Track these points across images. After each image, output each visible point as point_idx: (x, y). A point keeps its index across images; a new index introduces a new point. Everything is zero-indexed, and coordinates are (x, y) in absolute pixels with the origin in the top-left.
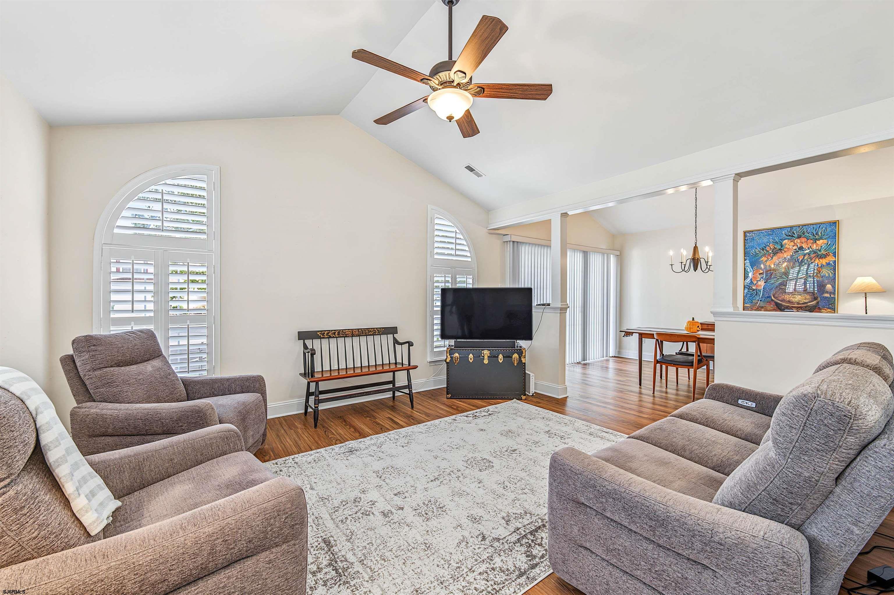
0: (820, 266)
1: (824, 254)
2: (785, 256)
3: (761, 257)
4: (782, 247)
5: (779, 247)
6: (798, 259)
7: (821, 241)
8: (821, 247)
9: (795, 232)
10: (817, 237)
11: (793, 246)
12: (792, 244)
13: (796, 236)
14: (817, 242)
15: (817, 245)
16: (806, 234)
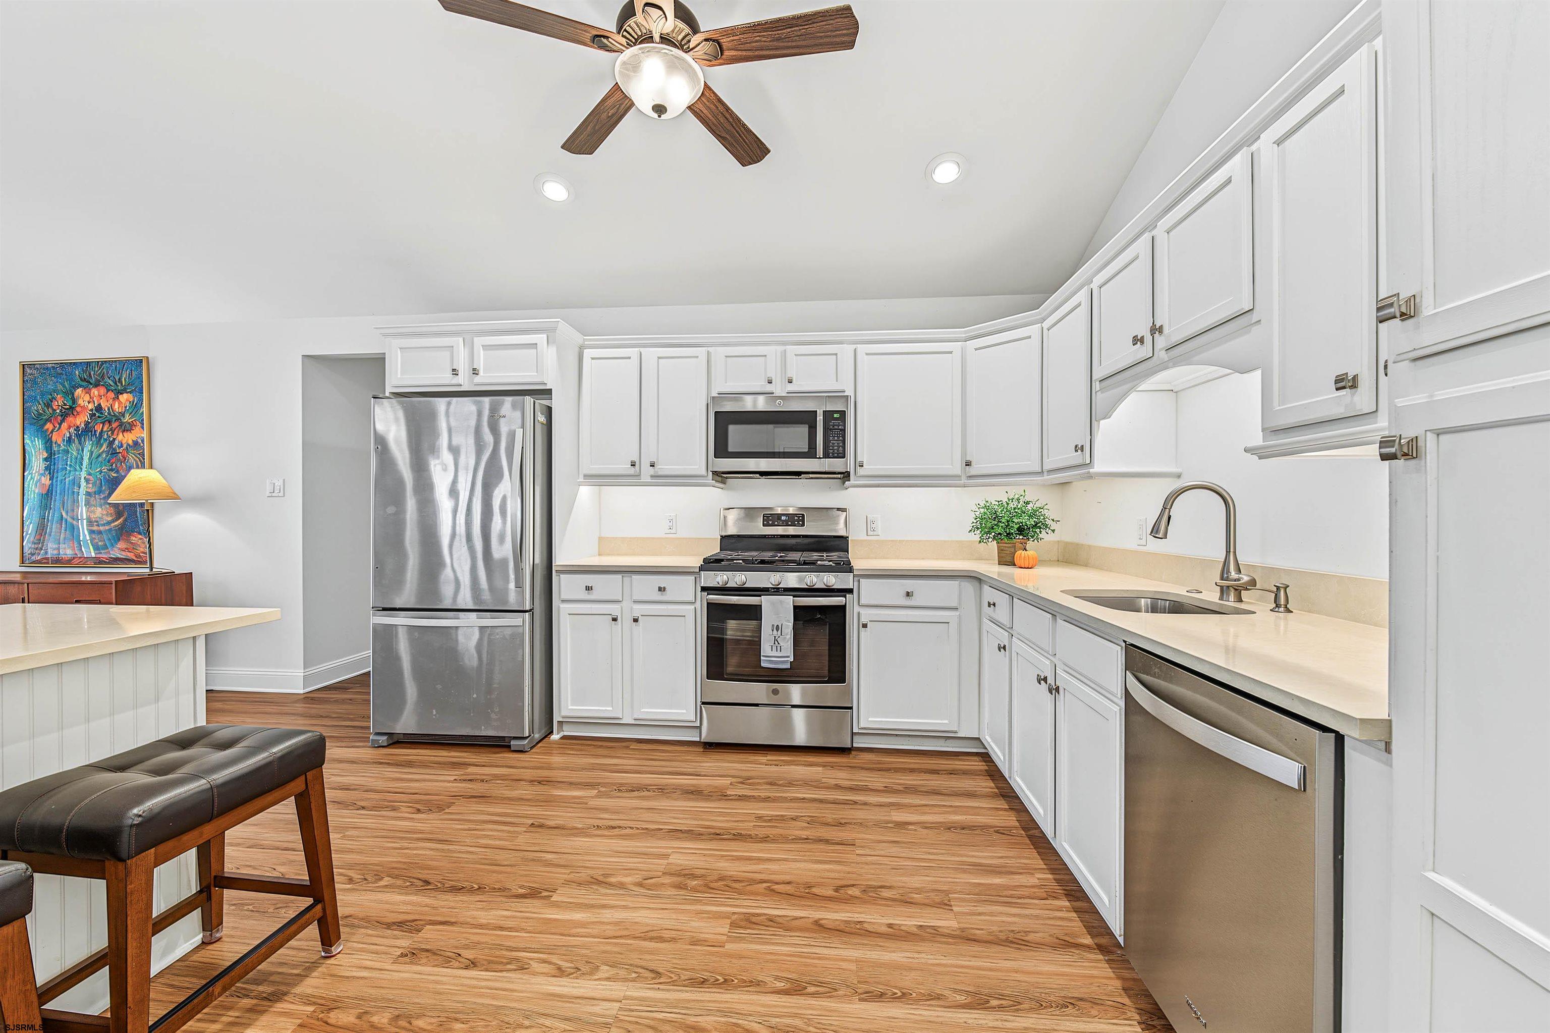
0: (125, 446)
1: (129, 423)
2: (78, 423)
3: (45, 424)
4: (74, 403)
5: (70, 403)
6: (95, 431)
7: (125, 396)
8: (126, 407)
9: (92, 373)
10: (119, 388)
11: (89, 402)
12: (87, 398)
13: (93, 381)
14: (120, 397)
15: (120, 403)
16: (107, 379)
